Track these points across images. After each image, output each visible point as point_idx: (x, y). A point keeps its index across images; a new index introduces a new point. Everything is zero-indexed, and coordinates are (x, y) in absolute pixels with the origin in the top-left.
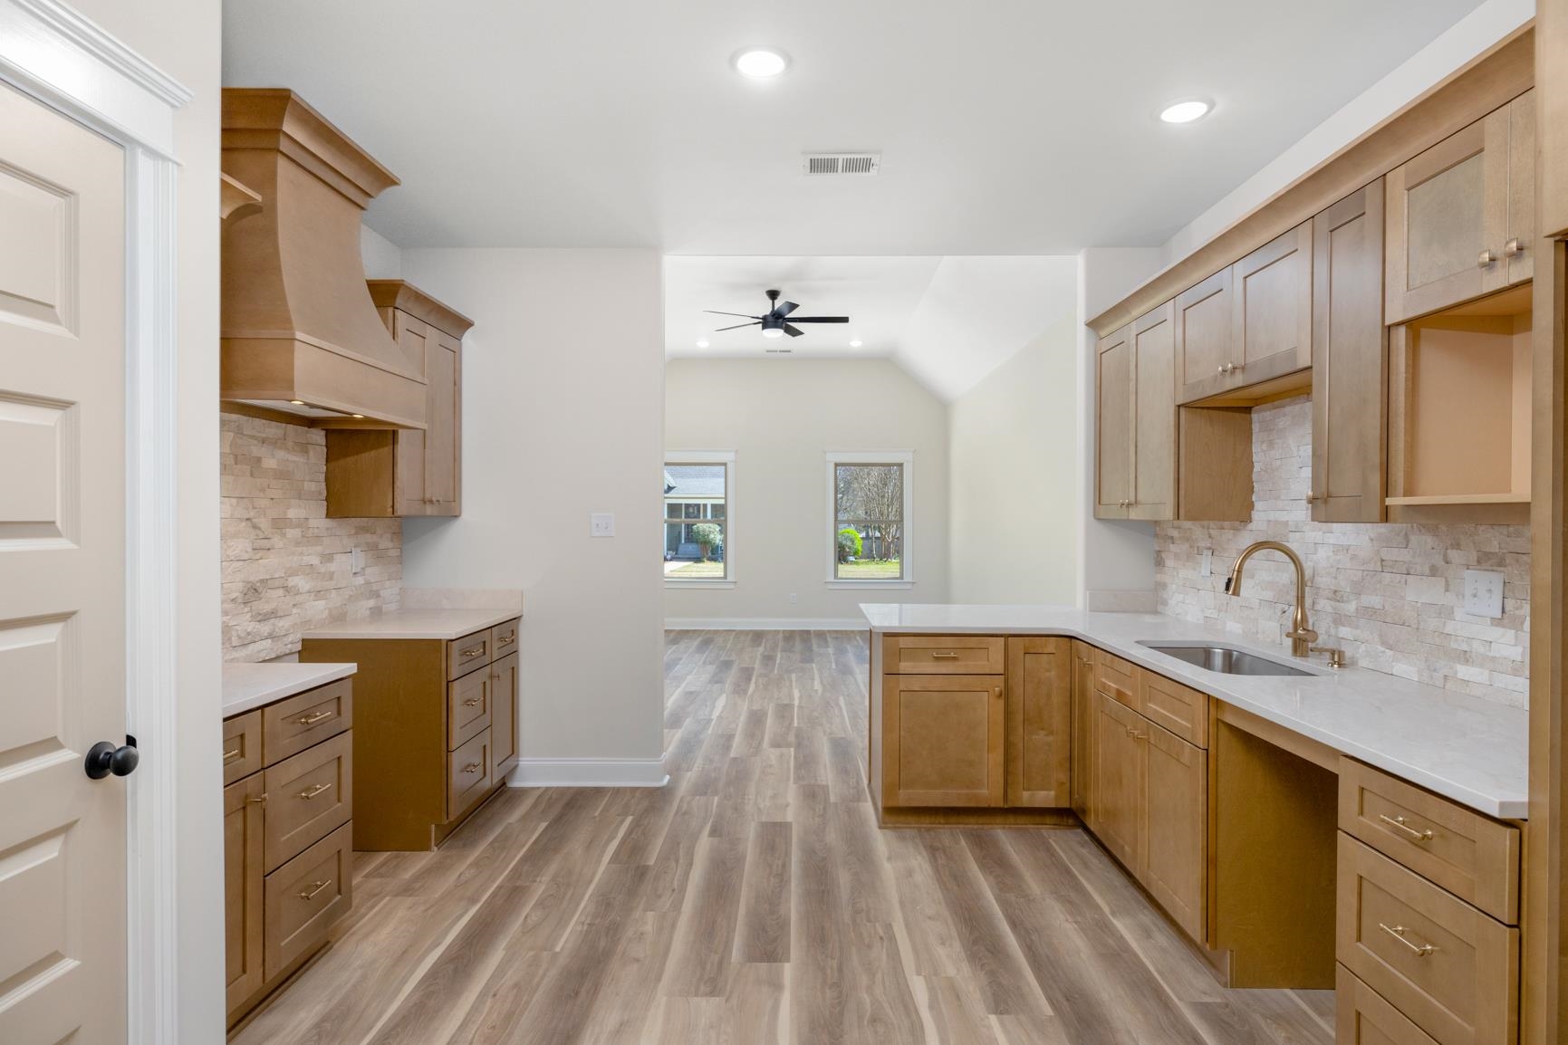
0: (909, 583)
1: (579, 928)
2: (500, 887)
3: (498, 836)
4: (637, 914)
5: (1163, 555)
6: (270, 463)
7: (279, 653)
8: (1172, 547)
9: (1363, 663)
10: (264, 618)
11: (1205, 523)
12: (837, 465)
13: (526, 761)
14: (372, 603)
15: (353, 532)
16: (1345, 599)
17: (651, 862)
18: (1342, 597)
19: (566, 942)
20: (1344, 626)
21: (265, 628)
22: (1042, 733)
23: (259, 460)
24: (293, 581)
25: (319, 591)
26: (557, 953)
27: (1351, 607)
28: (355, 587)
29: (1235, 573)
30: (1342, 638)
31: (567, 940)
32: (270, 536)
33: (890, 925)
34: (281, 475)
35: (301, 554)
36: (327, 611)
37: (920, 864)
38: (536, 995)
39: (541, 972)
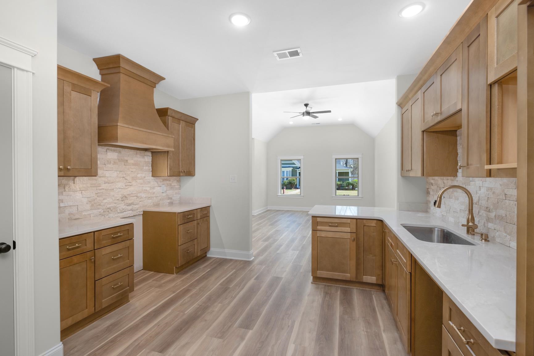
0: (361, 197)
1: (196, 306)
2: (184, 289)
3: (194, 272)
4: (216, 304)
5: (429, 190)
6: (131, 161)
7: (134, 215)
8: (432, 187)
9: (498, 240)
10: (129, 205)
11: (442, 177)
12: (336, 159)
13: (212, 249)
14: (169, 201)
15: (162, 181)
16: (491, 211)
17: (231, 287)
18: (490, 210)
19: (190, 310)
20: (490, 223)
21: (130, 208)
22: (371, 255)
23: (127, 161)
24: (139, 195)
25: (149, 198)
26: (185, 314)
27: (492, 215)
28: (163, 196)
29: (439, 198)
30: (489, 228)
31: (189, 311)
32: (131, 181)
33: (295, 321)
34: (135, 164)
35: (143, 187)
36: (152, 203)
37: (318, 298)
38: (170, 328)
39: (177, 319)
